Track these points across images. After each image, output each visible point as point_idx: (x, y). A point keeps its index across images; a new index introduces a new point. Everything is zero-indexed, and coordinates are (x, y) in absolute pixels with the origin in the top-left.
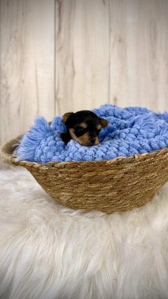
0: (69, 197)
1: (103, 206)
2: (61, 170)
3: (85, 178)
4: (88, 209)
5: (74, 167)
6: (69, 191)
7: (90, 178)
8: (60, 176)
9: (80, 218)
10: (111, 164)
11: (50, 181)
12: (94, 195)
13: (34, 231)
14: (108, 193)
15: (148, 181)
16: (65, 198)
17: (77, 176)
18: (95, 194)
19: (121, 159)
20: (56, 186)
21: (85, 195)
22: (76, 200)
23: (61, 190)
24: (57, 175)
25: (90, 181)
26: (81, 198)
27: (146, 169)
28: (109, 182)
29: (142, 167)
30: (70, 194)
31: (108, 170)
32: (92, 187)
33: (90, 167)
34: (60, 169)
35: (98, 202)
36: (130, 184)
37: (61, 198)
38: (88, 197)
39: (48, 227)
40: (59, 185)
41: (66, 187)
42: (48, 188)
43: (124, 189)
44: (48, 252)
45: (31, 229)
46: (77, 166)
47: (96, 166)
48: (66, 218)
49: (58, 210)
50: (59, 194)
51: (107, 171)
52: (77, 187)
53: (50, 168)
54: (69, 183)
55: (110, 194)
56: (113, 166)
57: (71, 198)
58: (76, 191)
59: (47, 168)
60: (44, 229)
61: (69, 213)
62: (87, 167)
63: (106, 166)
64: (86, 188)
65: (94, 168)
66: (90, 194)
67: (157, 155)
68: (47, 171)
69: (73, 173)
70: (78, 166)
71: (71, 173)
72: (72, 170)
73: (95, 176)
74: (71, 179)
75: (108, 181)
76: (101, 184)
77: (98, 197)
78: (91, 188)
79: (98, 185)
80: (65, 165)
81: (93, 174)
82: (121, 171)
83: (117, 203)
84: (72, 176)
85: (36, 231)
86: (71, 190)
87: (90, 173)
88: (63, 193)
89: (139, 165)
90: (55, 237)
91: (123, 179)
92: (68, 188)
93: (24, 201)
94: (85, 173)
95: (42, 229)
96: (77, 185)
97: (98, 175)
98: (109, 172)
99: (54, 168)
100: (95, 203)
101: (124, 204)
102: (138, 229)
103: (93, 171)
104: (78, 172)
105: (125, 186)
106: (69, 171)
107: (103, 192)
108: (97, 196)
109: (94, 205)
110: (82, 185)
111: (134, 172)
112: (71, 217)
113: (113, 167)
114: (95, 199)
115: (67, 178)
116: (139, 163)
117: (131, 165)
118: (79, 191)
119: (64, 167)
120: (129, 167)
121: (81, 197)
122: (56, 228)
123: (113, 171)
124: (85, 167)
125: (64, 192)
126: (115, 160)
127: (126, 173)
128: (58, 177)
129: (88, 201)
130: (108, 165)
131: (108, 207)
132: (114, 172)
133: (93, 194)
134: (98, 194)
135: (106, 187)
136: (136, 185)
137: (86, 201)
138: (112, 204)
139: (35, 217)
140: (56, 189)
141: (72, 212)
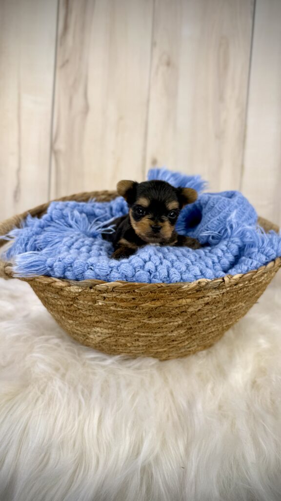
0: (108, 336)
1: (157, 349)
2: (105, 295)
3: (143, 309)
4: (132, 353)
5: (129, 292)
6: (110, 326)
7: (152, 309)
8: (100, 304)
9: (119, 369)
10: (189, 291)
11: (79, 309)
12: (150, 334)
13: (43, 392)
14: (172, 331)
15: (231, 314)
16: (99, 336)
17: (132, 306)
18: (152, 333)
19: (205, 283)
20: (89, 318)
21: (136, 333)
22: (117, 340)
23: (95, 324)
24: (95, 301)
25: (150, 314)
26: (128, 338)
27: (234, 297)
28: (179, 316)
29: (231, 295)
30: (110, 331)
31: (182, 298)
32: (150, 322)
33: (155, 293)
34: (104, 293)
35: (152, 344)
36: (207, 319)
37: (91, 336)
38: (139, 336)
39: (66, 383)
40: (94, 317)
41: (105, 321)
42: (70, 320)
43: (196, 326)
44: (72, 428)
45: (39, 389)
46: (134, 291)
47: (166, 293)
48: (94, 369)
49: (79, 355)
50: (89, 330)
51: (180, 301)
52: (125, 322)
53: (86, 291)
54: (114, 314)
55: (175, 334)
56: (190, 292)
57: (110, 337)
58: (122, 327)
59: (80, 290)
60: (60, 388)
61: (100, 361)
62: (151, 292)
63: (181, 292)
64: (140, 324)
65: (161, 294)
66: (144, 333)
67: (254, 277)
68: (77, 295)
69: (125, 300)
70: (136, 291)
71: (122, 300)
72: (124, 296)
73: (160, 306)
74: (119, 309)
75: (178, 314)
76: (167, 318)
77: (155, 337)
78: (148, 324)
79: (161, 320)
80: (114, 288)
81: (158, 304)
82: (201, 301)
83: (179, 345)
84: (122, 304)
85: (46, 392)
86: (114, 325)
87: (153, 302)
88: (98, 329)
89: (227, 292)
90: (80, 402)
91: (200, 312)
92: (109, 322)
93: (18, 338)
94: (145, 301)
95: (57, 389)
96: (127, 319)
97: (167, 305)
98: (184, 302)
99: (92, 291)
100: (146, 346)
101: (189, 346)
102: (209, 386)
103: (158, 299)
104: (134, 299)
105: (199, 322)
106: (118, 297)
107: (166, 330)
108: (155, 335)
109: (144, 348)
110: (135, 319)
111: (218, 302)
112: (103, 367)
113: (190, 294)
114: (150, 340)
115: (112, 308)
116: (228, 289)
117: (218, 292)
118: (127, 327)
119: (113, 291)
120: (213, 295)
121: (128, 336)
122: (80, 387)
123: (189, 300)
124: (147, 293)
125: (101, 327)
126: (195, 285)
127: (207, 304)
128: (97, 304)
129: (137, 342)
130: (184, 292)
131: (165, 351)
132: (190, 302)
133: (149, 332)
134: (156, 333)
135: (172, 324)
136: (215, 320)
137: (133, 343)
138: (172, 346)
139: (42, 366)
140: (86, 321)
141: (104, 360)
